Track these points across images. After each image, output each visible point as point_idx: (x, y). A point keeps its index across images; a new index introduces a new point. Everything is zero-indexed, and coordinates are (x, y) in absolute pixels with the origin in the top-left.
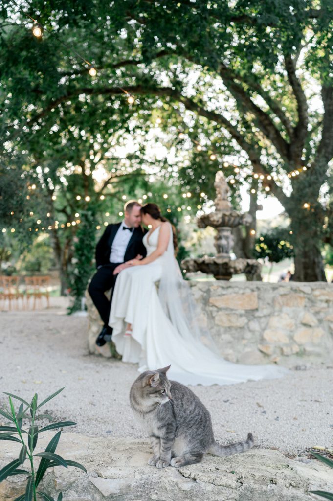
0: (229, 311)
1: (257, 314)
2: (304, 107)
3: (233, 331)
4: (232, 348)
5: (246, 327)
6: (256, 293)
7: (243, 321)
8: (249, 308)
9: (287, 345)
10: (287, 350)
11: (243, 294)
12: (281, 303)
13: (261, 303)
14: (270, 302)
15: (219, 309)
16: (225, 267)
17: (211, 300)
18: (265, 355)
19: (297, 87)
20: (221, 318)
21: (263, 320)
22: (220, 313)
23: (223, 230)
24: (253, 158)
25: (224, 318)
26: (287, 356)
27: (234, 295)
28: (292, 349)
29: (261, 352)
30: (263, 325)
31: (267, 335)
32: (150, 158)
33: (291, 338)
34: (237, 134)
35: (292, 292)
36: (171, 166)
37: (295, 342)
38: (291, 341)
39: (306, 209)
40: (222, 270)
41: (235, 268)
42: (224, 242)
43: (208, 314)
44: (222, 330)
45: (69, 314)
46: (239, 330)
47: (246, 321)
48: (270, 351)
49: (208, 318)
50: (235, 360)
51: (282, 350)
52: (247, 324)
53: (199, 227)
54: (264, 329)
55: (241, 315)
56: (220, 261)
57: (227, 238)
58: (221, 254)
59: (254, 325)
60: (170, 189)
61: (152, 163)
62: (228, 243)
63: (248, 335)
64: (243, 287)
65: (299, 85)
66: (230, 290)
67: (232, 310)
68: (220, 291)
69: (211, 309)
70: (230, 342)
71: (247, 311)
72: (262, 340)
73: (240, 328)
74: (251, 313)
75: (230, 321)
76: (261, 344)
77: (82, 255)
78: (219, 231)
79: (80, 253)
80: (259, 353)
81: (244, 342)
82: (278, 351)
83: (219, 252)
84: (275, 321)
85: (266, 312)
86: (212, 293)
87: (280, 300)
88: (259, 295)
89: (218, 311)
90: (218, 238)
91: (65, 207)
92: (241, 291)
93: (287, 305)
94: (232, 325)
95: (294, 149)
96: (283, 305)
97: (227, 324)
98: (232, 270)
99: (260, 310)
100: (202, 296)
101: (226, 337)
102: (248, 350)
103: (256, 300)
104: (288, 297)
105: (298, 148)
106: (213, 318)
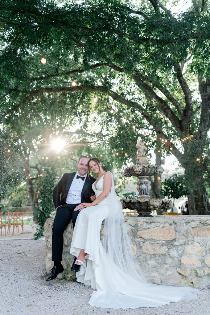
0: (154, 241)
1: (175, 243)
2: (189, 97)
3: (157, 258)
4: (157, 271)
5: (167, 254)
6: (173, 227)
7: (164, 249)
8: (169, 238)
9: (199, 268)
10: (200, 272)
11: (163, 227)
12: (193, 234)
13: (177, 234)
14: (185, 233)
15: (145, 240)
16: (146, 205)
17: (139, 233)
18: (184, 276)
19: (184, 85)
20: (147, 247)
21: (180, 248)
22: (146, 243)
23: (143, 178)
24: (158, 130)
25: (150, 247)
26: (201, 277)
27: (156, 228)
28: (204, 272)
29: (180, 274)
30: (180, 252)
31: (184, 260)
32: (91, 132)
33: (203, 262)
34: (147, 115)
35: (201, 225)
36: (104, 136)
37: (206, 265)
38: (203, 264)
39: (198, 162)
40: (144, 207)
41: (153, 206)
42: (144, 186)
43: (136, 244)
44: (148, 257)
45: (36, 239)
46: (161, 256)
47: (167, 249)
48: (187, 273)
49: (137, 247)
50: (159, 282)
51: (196, 272)
52: (168, 251)
53: (126, 176)
54: (181, 256)
55: (163, 245)
56: (142, 201)
57: (146, 183)
58: (143, 195)
59: (174, 253)
60: (104, 151)
61: (92, 136)
62: (147, 187)
63: (169, 260)
64: (163, 222)
65: (185, 83)
66: (153, 225)
67: (155, 240)
68: (145, 225)
69: (139, 240)
70: (155, 267)
71: (167, 241)
72: (180, 264)
73: (162, 255)
74: (170, 243)
75: (154, 249)
76: (179, 267)
77: (45, 197)
78: (140, 179)
79: (44, 195)
80: (178, 275)
81: (166, 266)
82: (193, 273)
83: (141, 194)
84: (189, 249)
85: (182, 241)
86: (139, 227)
87: (192, 231)
88: (175, 228)
89: (144, 242)
90: (140, 184)
91: (37, 165)
92: (162, 225)
93: (198, 235)
94: (156, 252)
95: (184, 123)
96: (195, 236)
97: (152, 252)
98: (152, 207)
99: (177, 240)
100: (132, 229)
101: (152, 262)
102: (169, 273)
103: (174, 232)
104: (198, 229)
105: (187, 123)
106: (141, 247)
